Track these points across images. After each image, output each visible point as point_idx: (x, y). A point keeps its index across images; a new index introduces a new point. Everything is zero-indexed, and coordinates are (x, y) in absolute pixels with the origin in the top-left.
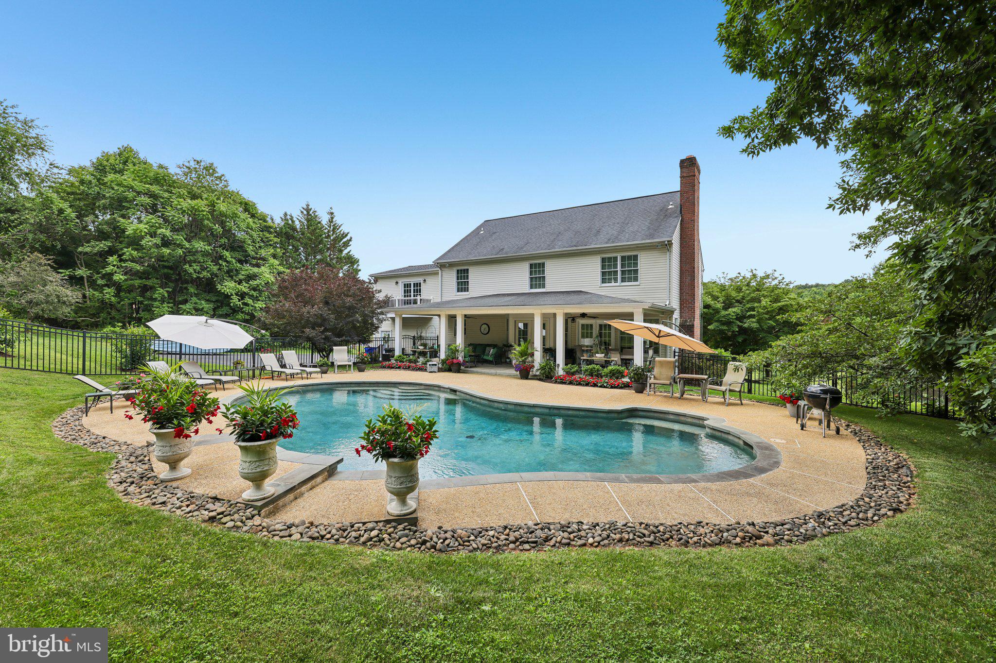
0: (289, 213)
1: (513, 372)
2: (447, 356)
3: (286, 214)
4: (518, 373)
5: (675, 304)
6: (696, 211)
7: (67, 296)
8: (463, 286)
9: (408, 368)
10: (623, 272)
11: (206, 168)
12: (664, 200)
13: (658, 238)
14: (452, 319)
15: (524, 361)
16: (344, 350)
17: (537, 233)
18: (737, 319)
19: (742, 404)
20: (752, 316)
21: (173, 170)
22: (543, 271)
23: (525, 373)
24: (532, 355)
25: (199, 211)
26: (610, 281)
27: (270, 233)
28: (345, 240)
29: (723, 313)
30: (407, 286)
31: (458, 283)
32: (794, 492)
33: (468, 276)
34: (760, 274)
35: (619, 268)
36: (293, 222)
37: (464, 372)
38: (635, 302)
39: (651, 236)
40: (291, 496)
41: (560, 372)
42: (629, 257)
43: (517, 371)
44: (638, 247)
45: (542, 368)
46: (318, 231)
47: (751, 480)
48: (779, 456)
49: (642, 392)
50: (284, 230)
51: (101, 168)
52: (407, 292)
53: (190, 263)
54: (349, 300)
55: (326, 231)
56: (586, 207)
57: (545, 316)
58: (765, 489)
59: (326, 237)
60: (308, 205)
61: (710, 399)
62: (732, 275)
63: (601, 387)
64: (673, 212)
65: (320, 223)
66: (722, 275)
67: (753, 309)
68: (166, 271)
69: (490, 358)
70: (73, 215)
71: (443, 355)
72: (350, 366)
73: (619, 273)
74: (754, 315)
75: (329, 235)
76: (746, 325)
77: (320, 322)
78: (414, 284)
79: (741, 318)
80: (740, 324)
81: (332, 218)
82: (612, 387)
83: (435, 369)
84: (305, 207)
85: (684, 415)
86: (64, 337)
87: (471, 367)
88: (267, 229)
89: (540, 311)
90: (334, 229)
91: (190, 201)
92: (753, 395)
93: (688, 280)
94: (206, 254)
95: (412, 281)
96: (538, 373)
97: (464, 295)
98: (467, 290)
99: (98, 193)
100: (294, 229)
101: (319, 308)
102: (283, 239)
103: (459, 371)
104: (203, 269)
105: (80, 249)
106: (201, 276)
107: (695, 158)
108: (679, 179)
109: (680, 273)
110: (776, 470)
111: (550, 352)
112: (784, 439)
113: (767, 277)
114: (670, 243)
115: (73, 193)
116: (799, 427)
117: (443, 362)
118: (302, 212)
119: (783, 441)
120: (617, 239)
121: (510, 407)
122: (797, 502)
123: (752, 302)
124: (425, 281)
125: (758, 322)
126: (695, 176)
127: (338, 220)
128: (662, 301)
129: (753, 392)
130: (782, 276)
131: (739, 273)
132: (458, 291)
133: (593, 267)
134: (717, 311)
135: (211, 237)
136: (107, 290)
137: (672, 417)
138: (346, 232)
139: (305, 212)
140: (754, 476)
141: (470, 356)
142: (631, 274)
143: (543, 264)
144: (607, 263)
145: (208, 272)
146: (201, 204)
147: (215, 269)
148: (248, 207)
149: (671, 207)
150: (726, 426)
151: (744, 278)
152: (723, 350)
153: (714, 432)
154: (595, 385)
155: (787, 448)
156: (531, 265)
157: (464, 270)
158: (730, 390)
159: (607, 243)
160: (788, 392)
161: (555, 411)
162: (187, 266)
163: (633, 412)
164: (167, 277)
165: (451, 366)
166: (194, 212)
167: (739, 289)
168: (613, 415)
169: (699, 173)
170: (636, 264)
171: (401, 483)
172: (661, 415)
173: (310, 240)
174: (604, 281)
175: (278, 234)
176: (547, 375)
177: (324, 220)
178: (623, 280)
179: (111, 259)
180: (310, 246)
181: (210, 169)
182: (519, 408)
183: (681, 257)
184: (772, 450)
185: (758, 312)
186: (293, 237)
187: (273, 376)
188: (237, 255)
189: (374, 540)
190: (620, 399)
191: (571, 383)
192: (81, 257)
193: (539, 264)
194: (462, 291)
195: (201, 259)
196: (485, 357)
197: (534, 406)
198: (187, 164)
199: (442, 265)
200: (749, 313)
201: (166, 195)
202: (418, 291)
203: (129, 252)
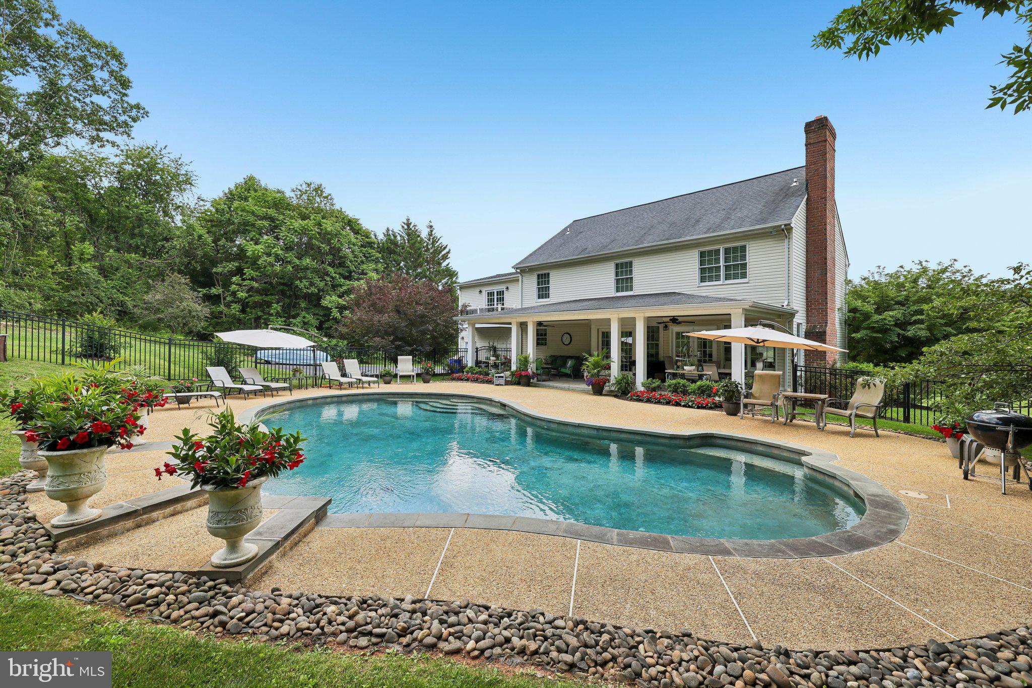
0: (391, 229)
1: (584, 386)
2: (519, 368)
3: (388, 230)
4: (590, 387)
5: (798, 303)
6: (829, 185)
7: (197, 311)
8: (543, 292)
9: (476, 380)
10: (727, 268)
11: (316, 190)
12: (787, 177)
13: (772, 222)
14: (523, 326)
15: (598, 375)
16: (408, 360)
17: (627, 228)
18: (896, 325)
19: (878, 436)
20: (921, 322)
21: (289, 194)
22: (631, 271)
23: (598, 389)
24: (609, 368)
25: (309, 230)
26: (710, 279)
27: (373, 248)
28: (443, 253)
29: (876, 317)
30: (490, 294)
31: (539, 288)
32: (904, 592)
33: (548, 281)
34: (933, 266)
35: (722, 263)
36: (395, 237)
37: (535, 386)
38: (732, 300)
39: (764, 221)
40: (129, 523)
41: (640, 388)
42: (735, 249)
43: (588, 385)
44: (746, 236)
45: (618, 383)
46: (417, 245)
47: (828, 560)
48: (904, 521)
49: (735, 415)
50: (386, 246)
51: (231, 197)
52: (491, 301)
53: (301, 279)
54: (420, 309)
55: (425, 244)
56: (688, 196)
57: (623, 322)
58: (848, 579)
59: (426, 251)
60: (408, 220)
61: (830, 427)
62: (891, 270)
63: (685, 406)
64: (797, 189)
65: (419, 236)
66: (877, 270)
67: (921, 312)
68: (281, 287)
69: (568, 371)
70: (210, 240)
71: (514, 368)
72: (413, 376)
73: (722, 269)
74: (922, 320)
75: (428, 248)
76: (909, 334)
77: (391, 332)
78: (497, 292)
79: (903, 324)
80: (902, 332)
81: (432, 231)
82: (698, 408)
83: (502, 381)
84: (406, 221)
85: (778, 447)
86: (196, 348)
87: (544, 381)
88: (370, 245)
89: (616, 316)
90: (433, 242)
91: (300, 221)
92: (911, 424)
93: (817, 274)
94: (315, 271)
95: (495, 289)
96: (613, 389)
97: (544, 301)
98: (547, 296)
99: (229, 219)
100: (395, 243)
101: (389, 317)
102: (385, 254)
103: (528, 384)
104: (312, 284)
105: (214, 270)
106: (310, 291)
107: (826, 118)
108: (804, 148)
109: (807, 267)
110: (886, 546)
111: (628, 364)
112: (926, 493)
113: (944, 270)
114: (788, 228)
115: (211, 221)
116: (960, 473)
117: (513, 374)
118: (403, 227)
119: (923, 496)
120: (719, 227)
121: (553, 426)
122: (904, 614)
123: (918, 303)
124: (507, 288)
125: (929, 328)
126: (826, 140)
127: (437, 233)
128: (776, 300)
129: (912, 420)
130: (968, 269)
131: (902, 267)
132: (539, 298)
133: (690, 262)
134: (867, 316)
135: (318, 255)
136: (234, 306)
137: (761, 448)
138: (444, 244)
139: (406, 227)
140: (839, 552)
141: (543, 368)
142: (737, 270)
143: (631, 263)
144: (707, 258)
145: (316, 287)
146: (309, 223)
147: (322, 284)
148: (352, 224)
149: (794, 184)
150: (837, 468)
151: (909, 272)
152: (871, 365)
153: (815, 474)
154: (678, 404)
155: (923, 508)
156: (617, 265)
157: (545, 274)
158: (857, 416)
159: (706, 233)
160: (949, 420)
161: (605, 434)
162: (298, 282)
163: (707, 440)
164: (283, 293)
165: (522, 379)
166: (304, 231)
167: (900, 286)
168: (677, 442)
169: (834, 136)
170: (744, 257)
171: (219, 522)
172: (747, 446)
173: (410, 253)
174: (703, 279)
175: (381, 249)
176: (625, 391)
177: (424, 234)
178: (727, 277)
179: (234, 279)
180: (410, 260)
181: (319, 190)
182: (562, 427)
183: (807, 246)
184: (895, 509)
185: (928, 315)
186: (395, 253)
187: (331, 384)
188: (340, 270)
189: (149, 602)
190: (698, 422)
191: (649, 401)
192: (219, 277)
193: (626, 263)
194: (542, 298)
195: (310, 276)
196: (563, 370)
197: (579, 426)
198: (299, 187)
199: (523, 269)
200: (914, 318)
201: (281, 217)
202: (501, 300)
203: (249, 272)
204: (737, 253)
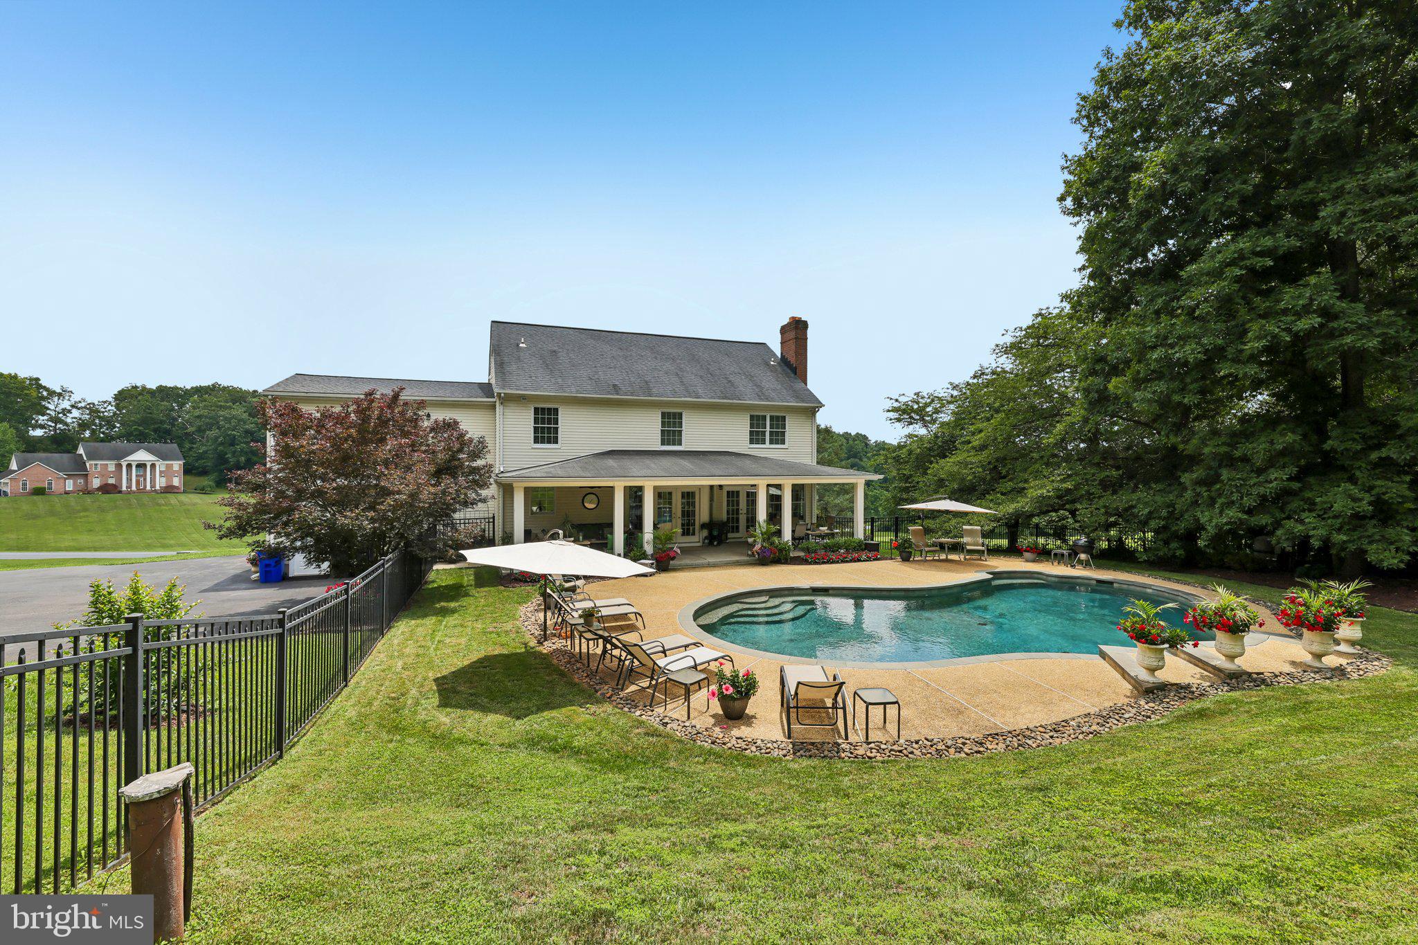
8: (546, 434)
10: (771, 433)
13: (809, 401)
22: (680, 423)
26: (758, 442)
31: (537, 428)
33: (557, 419)
35: (768, 429)
39: (800, 399)
42: (777, 418)
64: (784, 371)
73: (768, 435)
97: (547, 447)
98: (553, 441)
120: (765, 395)
132: (537, 442)
133: (740, 424)
142: (779, 436)
143: (680, 414)
144: (757, 422)
149: (773, 363)
156: (663, 414)
157: (550, 410)
159: (755, 399)
170: (783, 426)
174: (753, 441)
178: (771, 442)
194: (544, 443)
204: (779, 422)
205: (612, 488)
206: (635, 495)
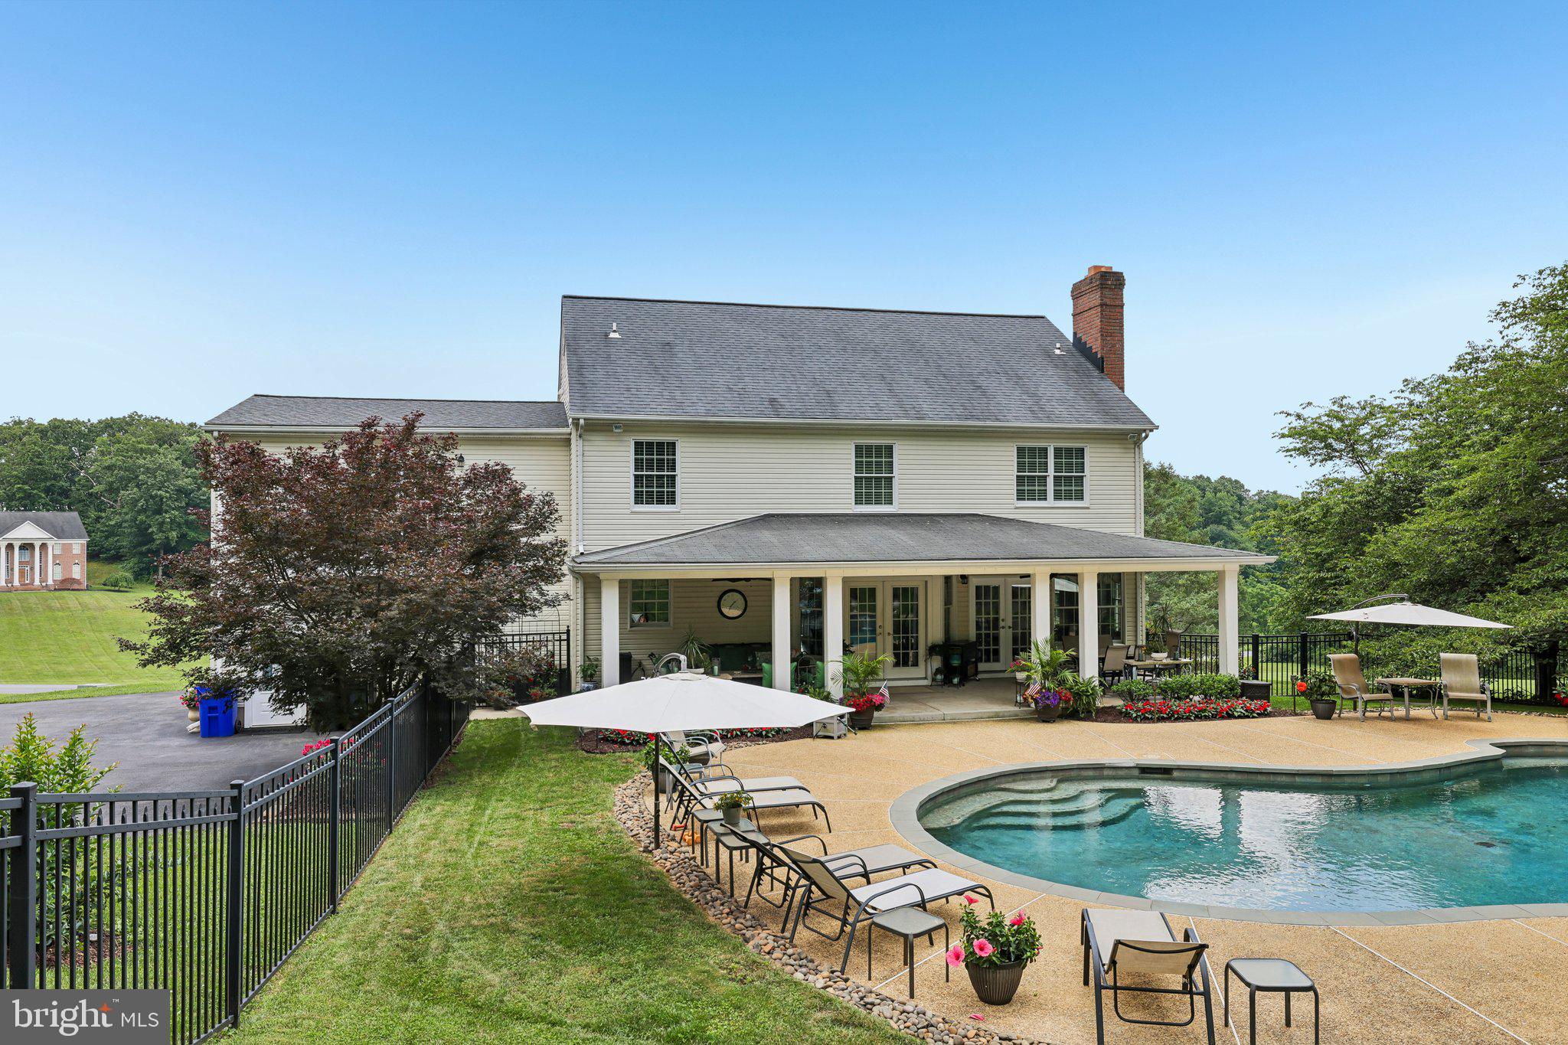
8: (653, 488)
10: (1057, 480)
13: (1127, 420)
22: (889, 465)
26: (1032, 496)
31: (638, 478)
33: (672, 462)
35: (1051, 472)
39: (1111, 415)
42: (1070, 451)
44: (1085, 434)
64: (1080, 365)
73: (1050, 481)
98: (667, 498)
132: (638, 502)
133: (1003, 463)
142: (1071, 486)
143: (890, 449)
144: (1030, 459)
149: (1058, 351)
156: (859, 450)
157: (660, 443)
170: (1080, 466)
174: (1020, 495)
178: (1056, 496)
193: (879, 448)
194: (650, 503)
204: (1072, 459)
205: (770, 580)
206: (809, 593)
